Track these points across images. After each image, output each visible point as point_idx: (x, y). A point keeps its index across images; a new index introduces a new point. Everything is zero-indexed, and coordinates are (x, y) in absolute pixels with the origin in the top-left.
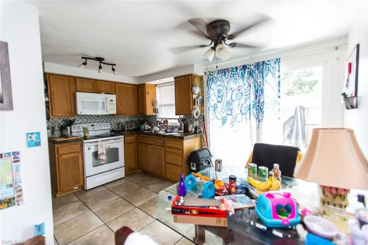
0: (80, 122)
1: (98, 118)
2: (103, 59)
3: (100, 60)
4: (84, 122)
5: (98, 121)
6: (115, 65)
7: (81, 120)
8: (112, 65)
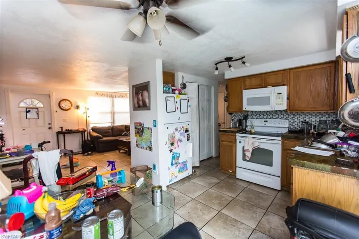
0: (257, 117)
1: (275, 114)
2: (232, 58)
3: (229, 59)
4: (261, 117)
5: (276, 117)
6: (244, 57)
7: (258, 115)
8: (242, 58)
